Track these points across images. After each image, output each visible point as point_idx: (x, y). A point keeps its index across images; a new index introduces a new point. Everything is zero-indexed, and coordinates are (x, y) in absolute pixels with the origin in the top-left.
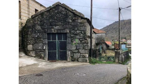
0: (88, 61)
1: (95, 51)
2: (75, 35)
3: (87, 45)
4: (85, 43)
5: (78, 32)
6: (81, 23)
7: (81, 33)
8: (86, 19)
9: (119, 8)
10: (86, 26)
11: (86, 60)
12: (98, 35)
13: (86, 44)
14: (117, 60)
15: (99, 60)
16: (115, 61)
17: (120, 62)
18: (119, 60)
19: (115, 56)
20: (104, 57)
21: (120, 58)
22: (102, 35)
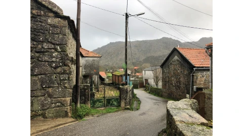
0: (70, 114)
1: (85, 90)
2: (37, 52)
3: (69, 78)
4: (63, 73)
5: (45, 46)
6: (54, 26)
7: (53, 50)
8: (67, 18)
9: (126, 14)
10: (67, 35)
11: (66, 112)
13: (66, 76)
14: (123, 104)
15: (91, 107)
16: (119, 105)
17: (128, 107)
18: (125, 103)
19: (120, 96)
20: (101, 100)
21: (128, 100)
22: (94, 60)
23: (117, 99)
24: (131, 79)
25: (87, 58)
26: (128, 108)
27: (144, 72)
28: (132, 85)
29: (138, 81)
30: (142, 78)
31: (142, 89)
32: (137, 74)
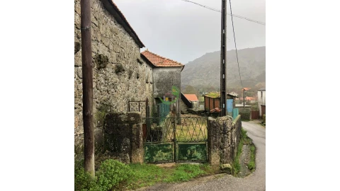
1: (131, 123)
12: (160, 74)
14: (215, 158)
15: (145, 161)
16: (207, 161)
17: (228, 165)
18: (221, 156)
19: (209, 140)
20: (167, 145)
21: (227, 149)
22: (172, 73)
23: (203, 146)
24: (237, 105)
25: (161, 70)
26: (227, 169)
27: (259, 93)
28: (239, 116)
29: (250, 109)
30: (256, 104)
31: (257, 121)
32: (248, 98)
